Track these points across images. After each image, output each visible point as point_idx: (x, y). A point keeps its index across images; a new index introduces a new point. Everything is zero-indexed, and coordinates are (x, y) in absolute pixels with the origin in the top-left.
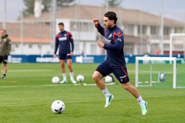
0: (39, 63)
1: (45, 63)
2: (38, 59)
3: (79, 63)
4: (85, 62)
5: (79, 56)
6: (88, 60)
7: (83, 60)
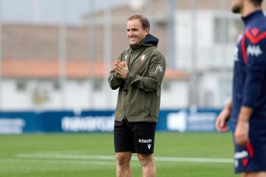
0: (70, 132)
1: (86, 132)
2: (67, 123)
3: (176, 132)
4: (192, 128)
5: (176, 111)
6: (200, 123)
7: (188, 124)
